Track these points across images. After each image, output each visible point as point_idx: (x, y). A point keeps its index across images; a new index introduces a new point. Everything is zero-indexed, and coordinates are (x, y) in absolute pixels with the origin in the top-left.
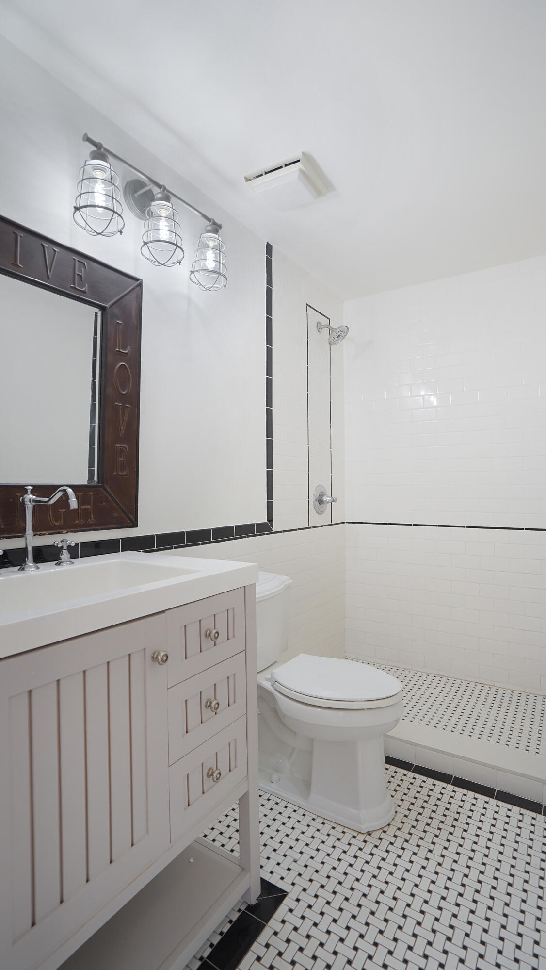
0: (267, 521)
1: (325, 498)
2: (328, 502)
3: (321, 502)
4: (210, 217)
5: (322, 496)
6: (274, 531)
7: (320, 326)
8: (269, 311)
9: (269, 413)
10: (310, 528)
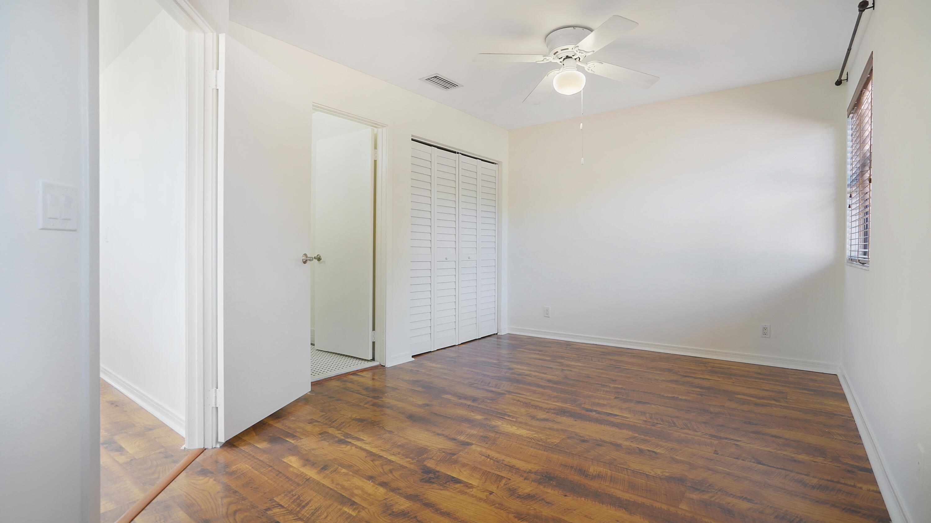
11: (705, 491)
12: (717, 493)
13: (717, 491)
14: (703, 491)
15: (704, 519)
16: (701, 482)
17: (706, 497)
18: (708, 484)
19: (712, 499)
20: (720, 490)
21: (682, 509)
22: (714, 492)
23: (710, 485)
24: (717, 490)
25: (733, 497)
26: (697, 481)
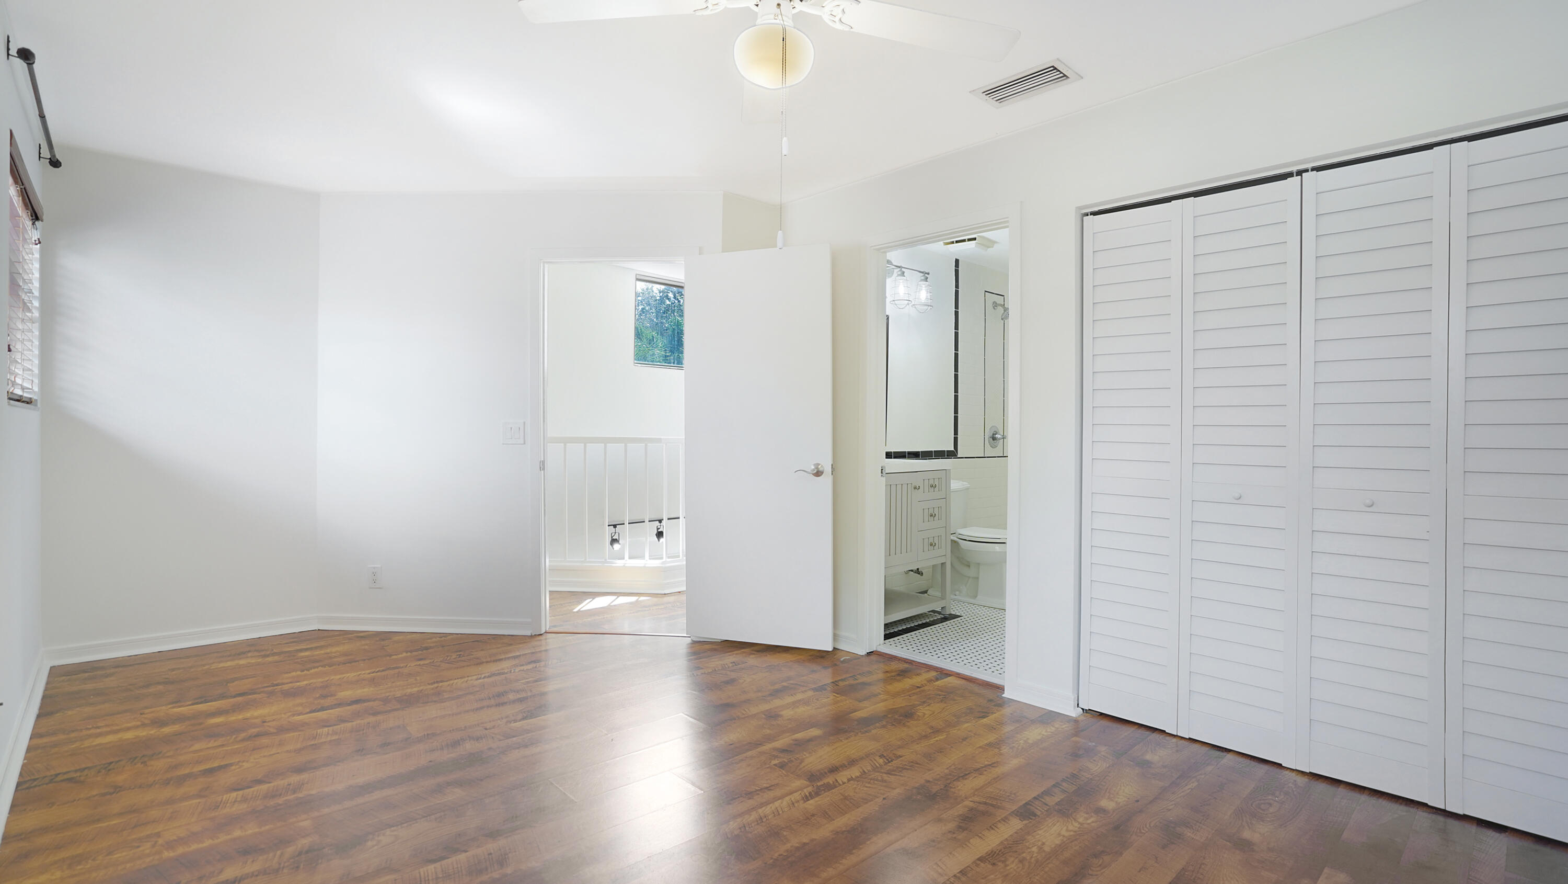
0: (953, 449)
1: (998, 436)
2: (1000, 439)
3: (994, 439)
4: (922, 271)
5: (996, 434)
6: (958, 456)
7: (995, 305)
8: (957, 306)
9: (956, 377)
10: (985, 457)
11: (297, 856)
12: (280, 864)
13: (282, 866)
14: (300, 854)
15: (271, 826)
16: (314, 865)
17: (290, 850)
18: (302, 867)
19: (279, 853)
20: (277, 871)
21: (306, 820)
22: (285, 862)
23: (298, 867)
24: (283, 868)
25: (253, 873)
26: (320, 861)
